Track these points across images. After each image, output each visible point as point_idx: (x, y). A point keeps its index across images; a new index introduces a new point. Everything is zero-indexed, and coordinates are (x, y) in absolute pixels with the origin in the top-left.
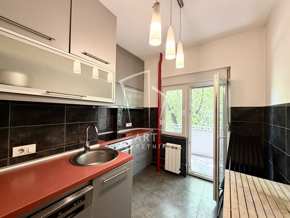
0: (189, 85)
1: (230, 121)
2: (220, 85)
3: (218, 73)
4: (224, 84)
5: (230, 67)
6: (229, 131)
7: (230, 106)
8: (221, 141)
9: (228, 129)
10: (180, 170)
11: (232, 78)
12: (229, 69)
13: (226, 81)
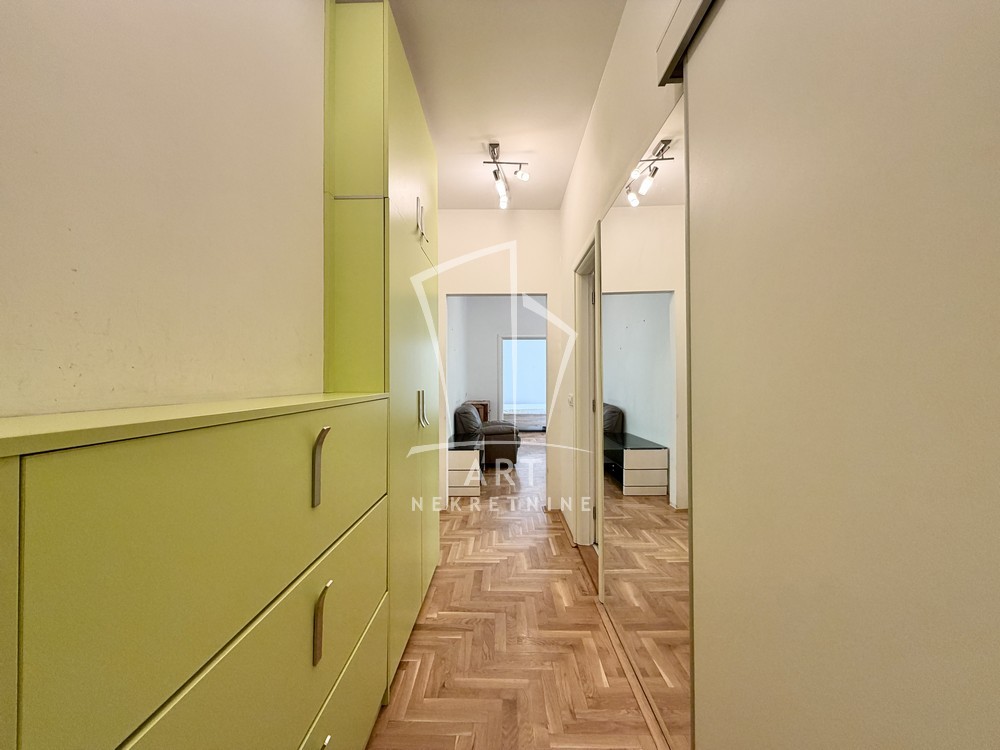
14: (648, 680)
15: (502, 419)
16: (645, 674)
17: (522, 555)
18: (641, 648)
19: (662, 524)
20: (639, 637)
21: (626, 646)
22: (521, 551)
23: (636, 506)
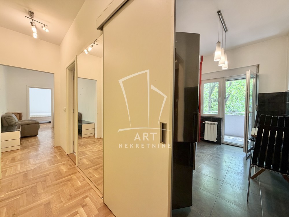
0: (224, 79)
1: (257, 104)
2: (251, 78)
3: (249, 70)
4: (254, 77)
5: (259, 65)
6: (256, 111)
7: (258, 93)
8: (250, 115)
9: (256, 109)
10: (216, 139)
11: (260, 73)
12: (258, 66)
13: (256, 75)
14: (91, 178)
15: (29, 119)
16: (91, 177)
17: (45, 163)
18: (89, 172)
19: (93, 142)
20: (89, 170)
21: (85, 174)
22: (45, 162)
23: (86, 140)
